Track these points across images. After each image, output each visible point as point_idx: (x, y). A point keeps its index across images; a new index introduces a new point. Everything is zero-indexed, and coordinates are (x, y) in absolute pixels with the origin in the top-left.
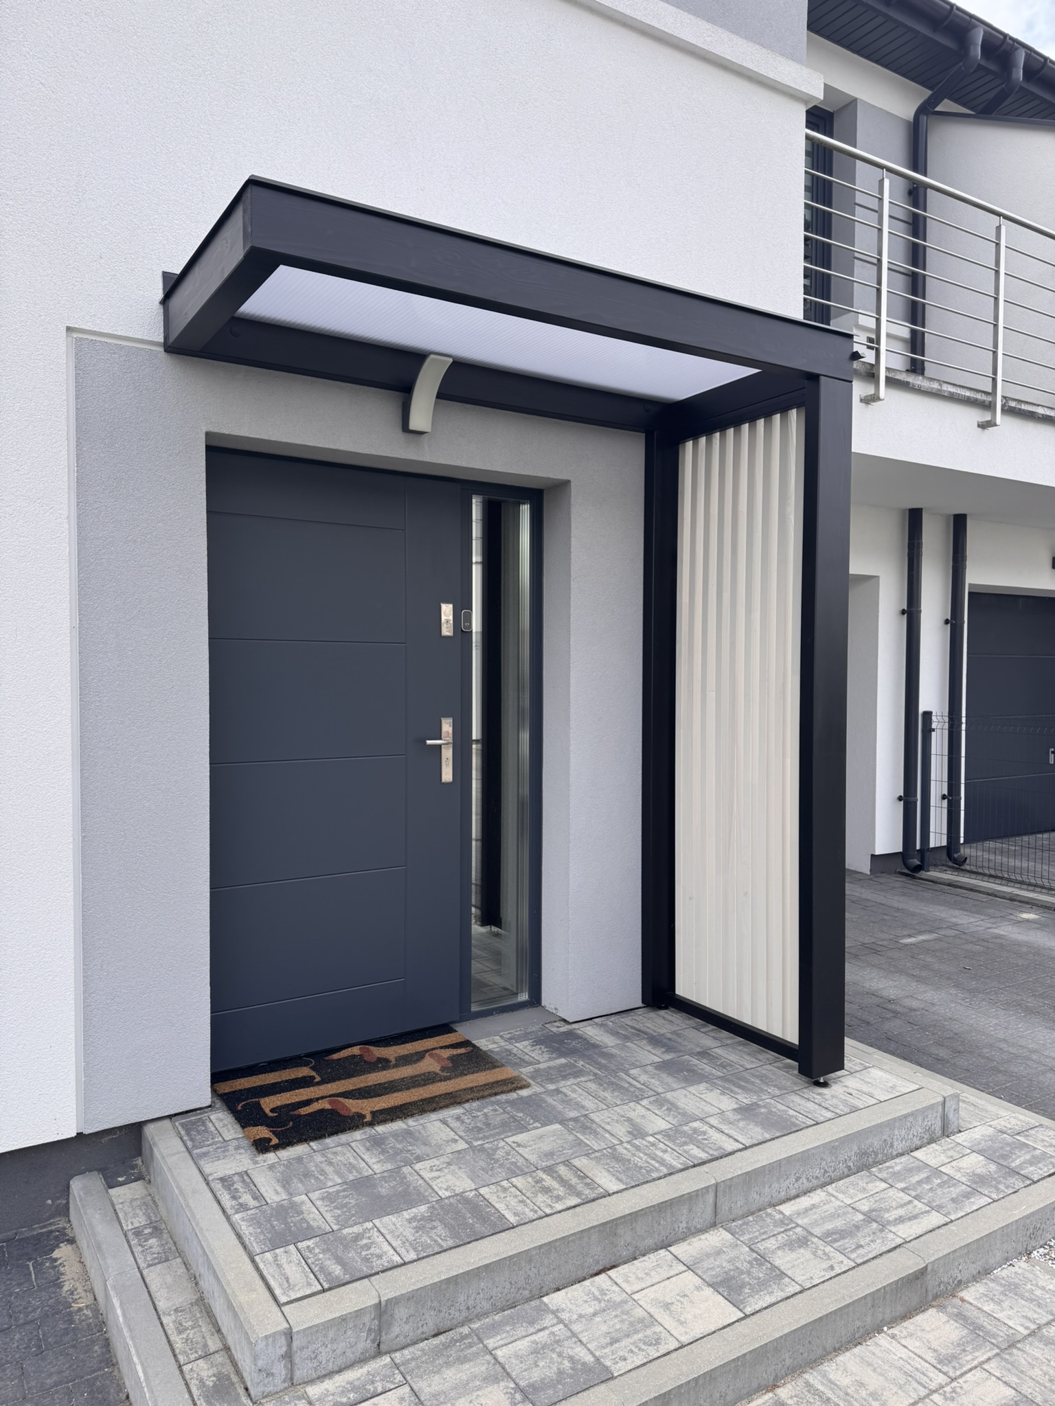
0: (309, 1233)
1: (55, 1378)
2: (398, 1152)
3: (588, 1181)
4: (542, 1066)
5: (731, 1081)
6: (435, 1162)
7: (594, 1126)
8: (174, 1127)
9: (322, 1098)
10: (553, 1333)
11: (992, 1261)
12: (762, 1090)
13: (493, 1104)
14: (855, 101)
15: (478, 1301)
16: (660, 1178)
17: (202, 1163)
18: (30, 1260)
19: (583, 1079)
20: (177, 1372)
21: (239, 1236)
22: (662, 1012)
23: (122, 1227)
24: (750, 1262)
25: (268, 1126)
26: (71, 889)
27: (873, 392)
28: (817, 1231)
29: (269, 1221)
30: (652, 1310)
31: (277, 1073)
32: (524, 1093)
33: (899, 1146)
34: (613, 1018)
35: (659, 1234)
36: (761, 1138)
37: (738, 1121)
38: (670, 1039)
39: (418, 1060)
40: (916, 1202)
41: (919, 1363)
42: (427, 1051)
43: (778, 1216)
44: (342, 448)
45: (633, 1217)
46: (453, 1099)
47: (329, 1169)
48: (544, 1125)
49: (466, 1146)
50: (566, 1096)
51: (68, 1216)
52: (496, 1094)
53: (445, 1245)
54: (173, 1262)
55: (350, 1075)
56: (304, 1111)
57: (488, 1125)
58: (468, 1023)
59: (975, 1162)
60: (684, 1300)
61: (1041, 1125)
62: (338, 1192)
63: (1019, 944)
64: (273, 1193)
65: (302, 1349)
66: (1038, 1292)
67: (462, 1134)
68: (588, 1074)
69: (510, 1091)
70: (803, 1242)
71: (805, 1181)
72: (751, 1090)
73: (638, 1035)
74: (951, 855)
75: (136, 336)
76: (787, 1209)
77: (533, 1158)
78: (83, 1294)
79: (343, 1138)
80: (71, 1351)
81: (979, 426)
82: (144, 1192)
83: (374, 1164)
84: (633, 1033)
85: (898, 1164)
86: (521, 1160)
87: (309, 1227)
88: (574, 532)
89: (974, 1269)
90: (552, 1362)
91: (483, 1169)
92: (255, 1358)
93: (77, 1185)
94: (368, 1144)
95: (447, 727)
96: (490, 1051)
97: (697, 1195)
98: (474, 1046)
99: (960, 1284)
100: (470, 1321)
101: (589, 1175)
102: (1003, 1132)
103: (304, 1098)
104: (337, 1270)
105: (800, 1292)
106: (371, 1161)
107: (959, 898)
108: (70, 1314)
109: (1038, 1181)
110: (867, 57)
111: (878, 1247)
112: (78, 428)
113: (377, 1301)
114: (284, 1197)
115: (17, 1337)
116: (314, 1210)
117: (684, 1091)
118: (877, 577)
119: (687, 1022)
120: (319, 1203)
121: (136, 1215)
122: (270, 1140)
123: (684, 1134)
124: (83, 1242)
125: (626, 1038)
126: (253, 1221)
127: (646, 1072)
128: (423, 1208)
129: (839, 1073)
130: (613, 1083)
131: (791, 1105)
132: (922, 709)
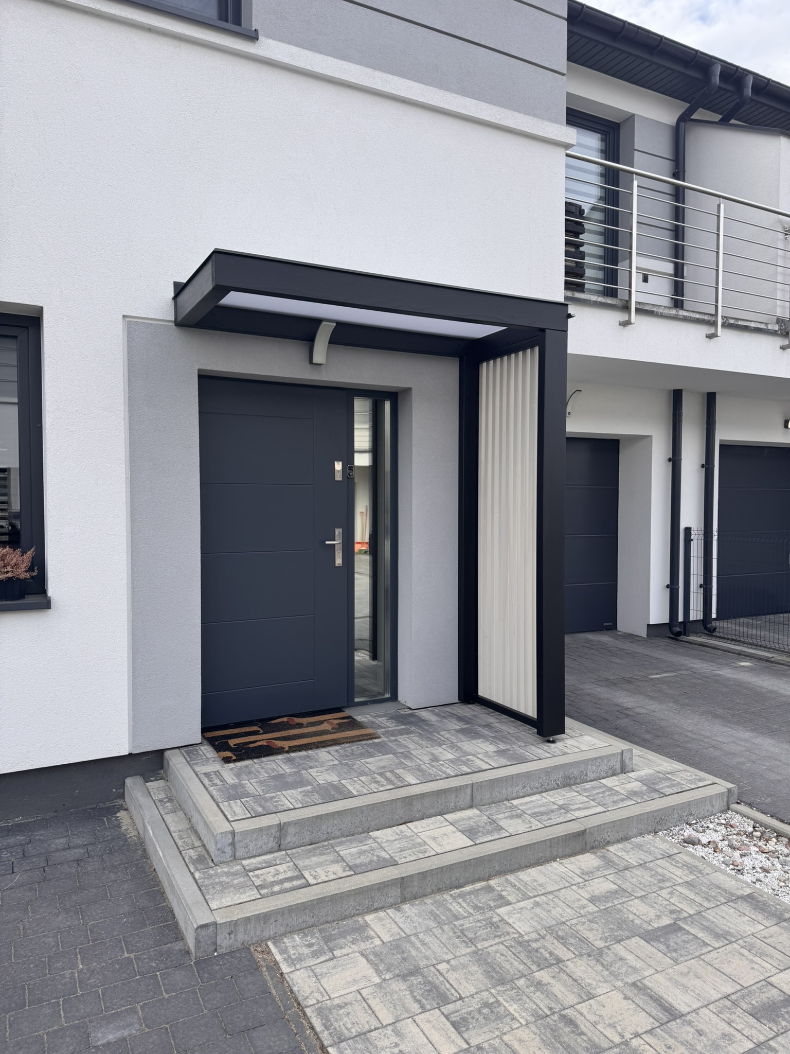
0: (248, 795)
1: (119, 862)
2: (300, 764)
3: (401, 779)
4: (390, 729)
5: (499, 737)
6: (320, 769)
7: (412, 756)
8: (181, 752)
9: (263, 740)
10: (371, 847)
11: (630, 833)
12: (514, 743)
13: (358, 745)
14: (633, 115)
15: (333, 830)
16: (441, 779)
17: (194, 767)
18: (105, 817)
19: (412, 735)
20: (179, 854)
21: (212, 797)
22: (470, 706)
23: (152, 799)
24: (486, 823)
25: (231, 751)
26: (126, 619)
27: (627, 319)
28: (529, 812)
29: (228, 790)
30: (425, 840)
31: (239, 729)
32: (376, 741)
33: (591, 775)
34: (439, 708)
35: (438, 808)
36: (504, 764)
37: (495, 756)
38: (470, 718)
39: (320, 724)
40: (591, 802)
41: (571, 874)
42: (325, 720)
43: (509, 805)
44: (274, 375)
45: (422, 796)
46: (335, 742)
47: (262, 771)
48: (383, 755)
49: (338, 762)
50: (400, 742)
51: (124, 799)
52: (360, 741)
53: (317, 802)
54: (179, 813)
55: (280, 730)
56: (251, 746)
57: (352, 754)
58: (352, 709)
59: (636, 786)
60: (445, 837)
61: (685, 770)
62: (265, 780)
63: (729, 680)
64: (230, 779)
65: (240, 841)
66: (652, 849)
67: (338, 758)
68: (416, 733)
69: (368, 740)
70: (519, 816)
71: (529, 789)
72: (508, 743)
73: (451, 716)
74: (706, 626)
75: (160, 318)
76: (515, 802)
77: (373, 769)
78: (132, 831)
79: (272, 758)
80: (126, 852)
81: (707, 337)
82: (164, 784)
83: (287, 769)
84: (449, 716)
85: (588, 785)
86: (367, 769)
87: (248, 793)
88: (414, 418)
89: (618, 836)
90: (368, 856)
91: (345, 772)
92: (216, 843)
93: (129, 781)
94: (285, 761)
95: (338, 531)
96: (363, 722)
97: (461, 789)
98: (354, 719)
99: (608, 843)
100: (329, 840)
101: (402, 776)
102: (659, 772)
103: (253, 740)
104: (260, 810)
105: (509, 836)
106: (284, 768)
107: (702, 653)
108: (126, 838)
109: (669, 795)
110: (642, 86)
111: (561, 819)
112: (129, 369)
113: (279, 822)
114: (237, 781)
115: (99, 846)
116: (252, 786)
117: (468, 742)
118: (651, 436)
119: (483, 711)
120: (254, 784)
121: (159, 794)
122: (232, 757)
123: (462, 761)
124: (132, 809)
125: (444, 717)
126: (219, 790)
127: (450, 733)
128: (309, 788)
129: (563, 736)
130: (428, 738)
131: (529, 751)
132: (683, 526)
